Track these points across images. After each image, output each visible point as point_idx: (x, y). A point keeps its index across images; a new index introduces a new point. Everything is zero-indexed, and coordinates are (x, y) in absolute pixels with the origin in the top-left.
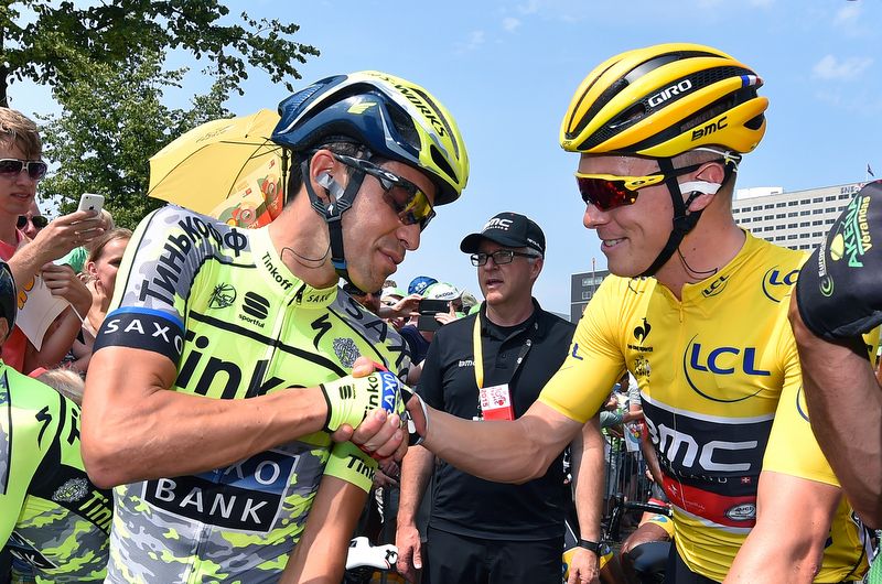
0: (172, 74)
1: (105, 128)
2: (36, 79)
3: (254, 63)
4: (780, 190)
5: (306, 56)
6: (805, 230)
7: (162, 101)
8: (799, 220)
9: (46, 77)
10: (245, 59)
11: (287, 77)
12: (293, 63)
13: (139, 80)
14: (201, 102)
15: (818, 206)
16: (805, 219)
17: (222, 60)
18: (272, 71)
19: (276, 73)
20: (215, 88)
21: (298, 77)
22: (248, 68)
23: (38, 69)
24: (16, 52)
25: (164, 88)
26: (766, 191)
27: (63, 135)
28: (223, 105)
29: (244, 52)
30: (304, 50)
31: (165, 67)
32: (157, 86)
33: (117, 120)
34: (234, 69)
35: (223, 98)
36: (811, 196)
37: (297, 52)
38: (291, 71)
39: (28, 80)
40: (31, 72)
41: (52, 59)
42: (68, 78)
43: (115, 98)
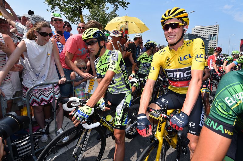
0: (107, 8)
1: (97, 17)
2: (86, 8)
3: (120, 5)
4: (202, 26)
5: (128, 4)
6: (205, 33)
7: (106, 12)
8: (205, 31)
9: (88, 8)
10: (118, 5)
11: (125, 8)
12: (126, 5)
13: (102, 9)
14: (112, 12)
15: (208, 29)
16: (206, 31)
17: (115, 5)
18: (122, 7)
19: (123, 7)
20: (114, 10)
21: (127, 7)
22: (119, 6)
23: (86, 7)
24: (83, 4)
25: (106, 10)
26: (200, 26)
27: (90, 18)
28: (115, 13)
29: (118, 3)
30: (128, 3)
31: (106, 7)
32: (105, 10)
33: (99, 15)
34: (117, 6)
35: (115, 12)
36: (207, 27)
37: (127, 3)
38: (126, 6)
39: (85, 9)
40: (85, 7)
41: (88, 5)
42: (91, 8)
43: (99, 12)
